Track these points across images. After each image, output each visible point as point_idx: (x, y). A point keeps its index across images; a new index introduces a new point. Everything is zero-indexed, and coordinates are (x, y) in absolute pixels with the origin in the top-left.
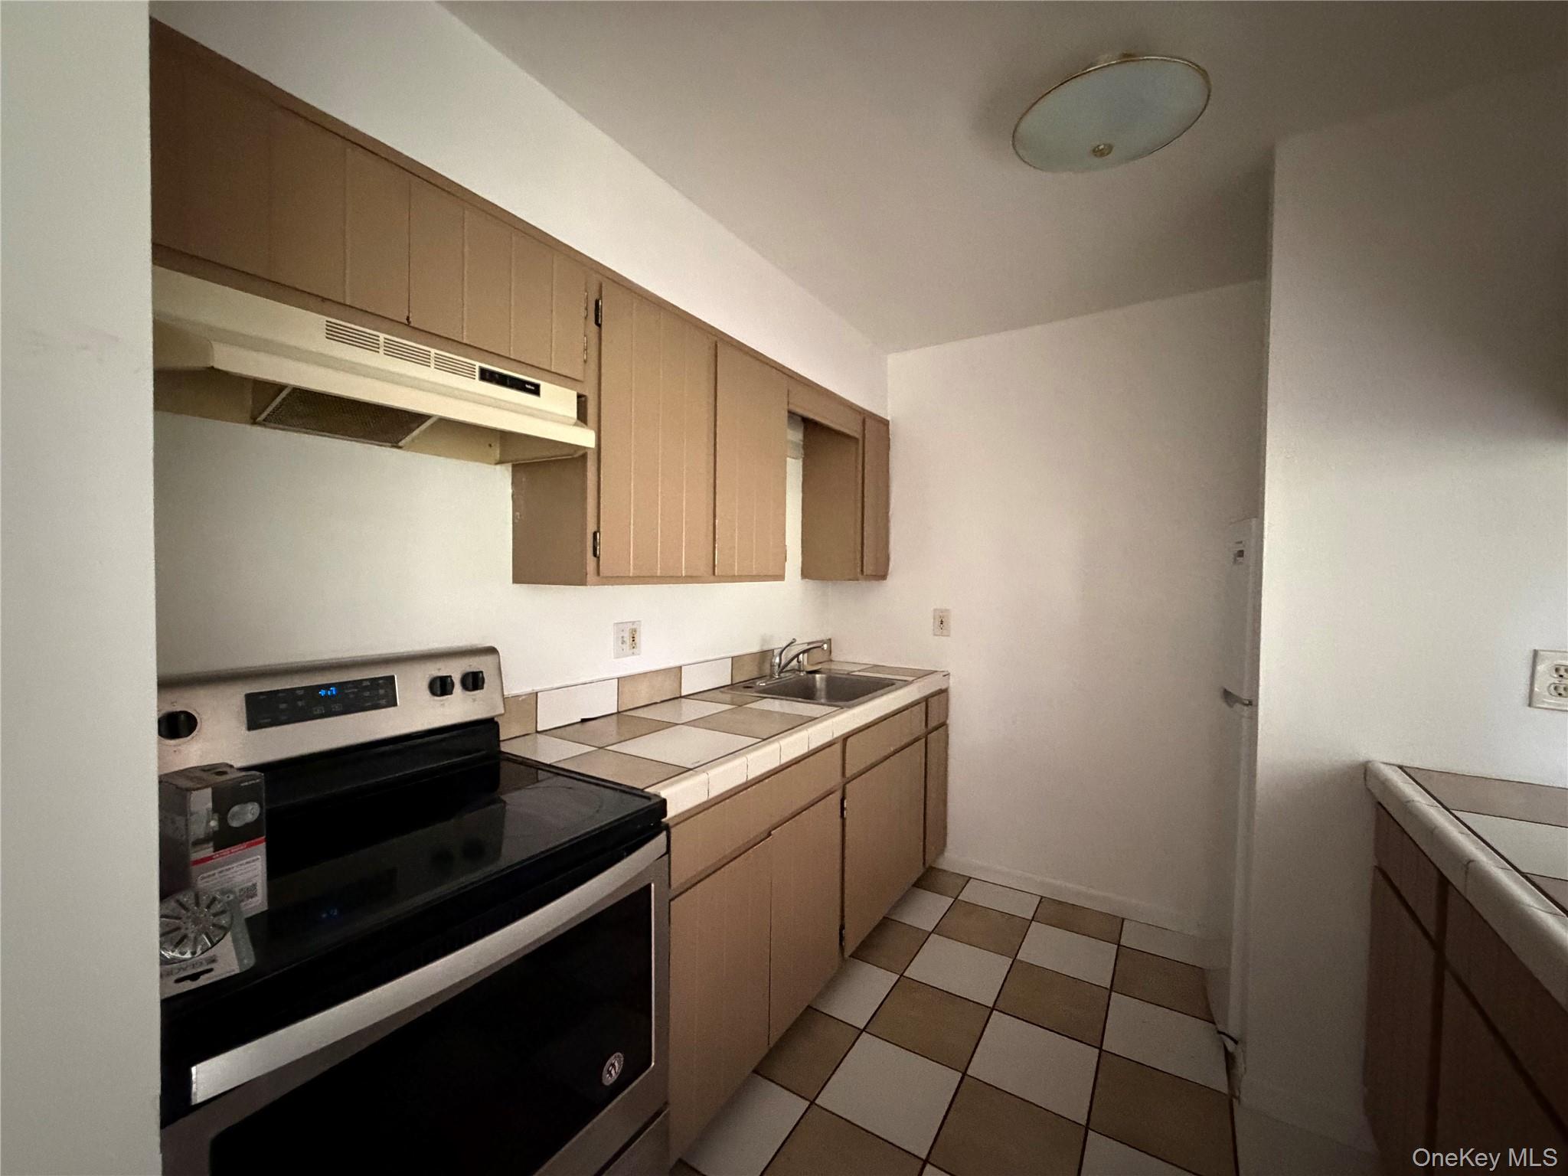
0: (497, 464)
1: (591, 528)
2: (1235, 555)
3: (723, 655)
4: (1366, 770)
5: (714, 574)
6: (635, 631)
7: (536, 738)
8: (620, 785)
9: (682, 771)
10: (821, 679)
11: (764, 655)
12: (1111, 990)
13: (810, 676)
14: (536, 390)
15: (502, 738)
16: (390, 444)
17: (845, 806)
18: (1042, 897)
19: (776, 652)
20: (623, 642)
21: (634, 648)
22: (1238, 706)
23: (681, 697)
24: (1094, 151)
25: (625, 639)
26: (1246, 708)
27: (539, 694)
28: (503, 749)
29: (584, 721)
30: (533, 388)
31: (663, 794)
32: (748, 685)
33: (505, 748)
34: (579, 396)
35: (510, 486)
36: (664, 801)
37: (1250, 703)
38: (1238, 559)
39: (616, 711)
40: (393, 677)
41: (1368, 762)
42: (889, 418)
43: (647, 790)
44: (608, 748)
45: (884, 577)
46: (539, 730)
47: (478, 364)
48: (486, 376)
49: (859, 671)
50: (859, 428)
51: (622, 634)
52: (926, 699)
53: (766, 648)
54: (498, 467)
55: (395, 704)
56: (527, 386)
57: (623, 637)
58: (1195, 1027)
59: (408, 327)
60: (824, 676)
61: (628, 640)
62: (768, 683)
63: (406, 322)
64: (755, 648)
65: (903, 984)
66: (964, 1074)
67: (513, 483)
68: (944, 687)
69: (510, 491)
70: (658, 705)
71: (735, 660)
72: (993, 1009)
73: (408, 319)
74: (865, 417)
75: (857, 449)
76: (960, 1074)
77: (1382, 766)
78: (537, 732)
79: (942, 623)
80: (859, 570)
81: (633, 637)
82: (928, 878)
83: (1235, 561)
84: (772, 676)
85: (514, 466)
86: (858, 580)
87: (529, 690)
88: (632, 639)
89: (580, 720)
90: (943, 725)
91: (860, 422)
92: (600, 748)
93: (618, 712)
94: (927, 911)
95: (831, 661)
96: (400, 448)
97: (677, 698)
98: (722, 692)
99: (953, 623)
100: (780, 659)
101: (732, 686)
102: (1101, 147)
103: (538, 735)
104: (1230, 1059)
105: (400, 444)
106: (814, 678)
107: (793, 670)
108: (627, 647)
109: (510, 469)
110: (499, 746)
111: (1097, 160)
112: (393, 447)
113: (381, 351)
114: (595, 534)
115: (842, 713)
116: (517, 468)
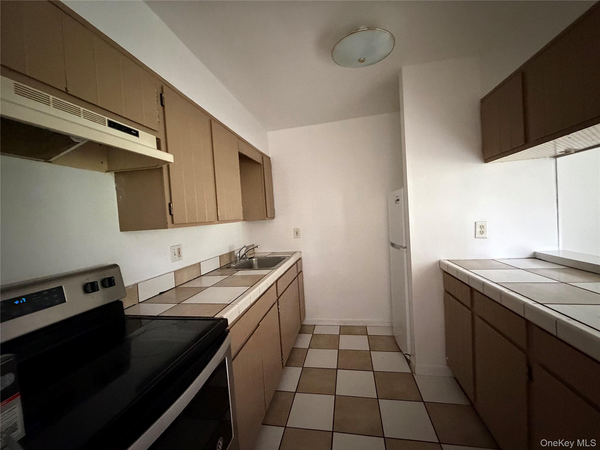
0: (106, 172)
1: (168, 201)
2: (396, 201)
3: (216, 256)
4: (439, 263)
5: (218, 220)
6: (180, 249)
7: (139, 305)
8: (201, 317)
9: (226, 306)
10: (255, 260)
11: (231, 254)
12: (370, 351)
13: (251, 259)
14: (137, 134)
15: (124, 308)
16: (43, 160)
17: (279, 308)
18: (340, 326)
19: (237, 251)
20: (175, 255)
21: (180, 257)
22: (401, 249)
23: (201, 276)
24: (359, 60)
25: (175, 253)
26: (404, 249)
27: (138, 284)
28: (126, 314)
29: (161, 293)
30: (135, 133)
31: (225, 317)
32: (228, 267)
33: (127, 312)
34: (157, 139)
35: (114, 183)
36: (227, 320)
37: (406, 248)
38: (397, 202)
39: (175, 287)
40: (62, 287)
41: (440, 260)
42: (270, 156)
43: (216, 317)
44: (181, 303)
45: (273, 218)
46: (140, 301)
47: (107, 118)
48: (112, 125)
49: (268, 255)
50: (261, 160)
51: (174, 251)
52: (296, 262)
53: (231, 251)
54: (107, 174)
55: (65, 301)
56: (132, 131)
57: (175, 252)
58: (396, 355)
59: (66, 93)
60: (256, 259)
61: (177, 253)
62: (236, 265)
63: (65, 90)
64: (227, 251)
65: (305, 370)
66: (335, 395)
67: (115, 182)
68: (300, 257)
69: (114, 186)
70: (192, 281)
71: (221, 257)
72: (337, 369)
73: (66, 89)
74: (263, 156)
75: (261, 168)
76: (334, 396)
77: (444, 261)
78: (139, 303)
79: (297, 233)
80: (266, 215)
81: (179, 252)
82: (302, 329)
83: (396, 203)
84: (236, 262)
85: (115, 173)
86: (266, 220)
87: (133, 283)
88: (178, 253)
89: (159, 293)
90: (301, 271)
91: (261, 157)
92: (178, 304)
93: (176, 287)
94: (305, 341)
95: (255, 253)
96: (50, 162)
97: (199, 277)
98: (218, 271)
99: (301, 233)
100: (239, 254)
101: (221, 268)
102: (362, 59)
103: (140, 304)
104: (409, 362)
105: (51, 160)
106: (252, 261)
107: (244, 259)
108: (177, 256)
109: (114, 174)
110: (123, 312)
111: (360, 64)
112: (45, 161)
113: (51, 105)
114: (170, 205)
115: (274, 272)
116: (117, 174)
